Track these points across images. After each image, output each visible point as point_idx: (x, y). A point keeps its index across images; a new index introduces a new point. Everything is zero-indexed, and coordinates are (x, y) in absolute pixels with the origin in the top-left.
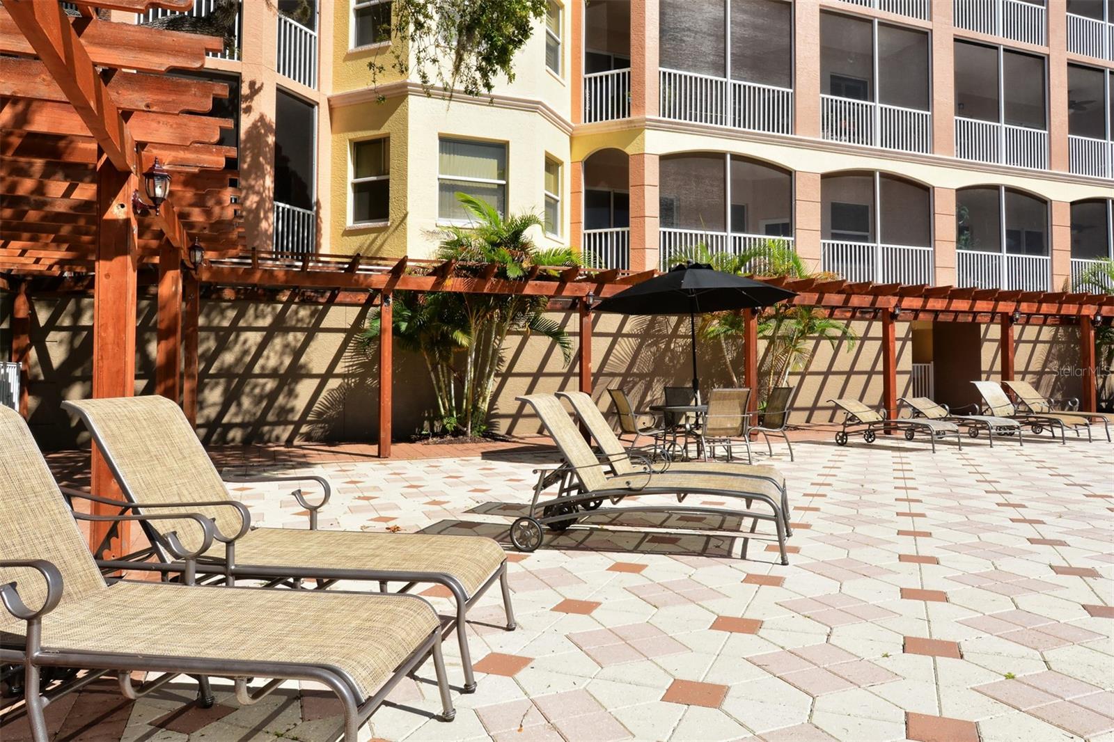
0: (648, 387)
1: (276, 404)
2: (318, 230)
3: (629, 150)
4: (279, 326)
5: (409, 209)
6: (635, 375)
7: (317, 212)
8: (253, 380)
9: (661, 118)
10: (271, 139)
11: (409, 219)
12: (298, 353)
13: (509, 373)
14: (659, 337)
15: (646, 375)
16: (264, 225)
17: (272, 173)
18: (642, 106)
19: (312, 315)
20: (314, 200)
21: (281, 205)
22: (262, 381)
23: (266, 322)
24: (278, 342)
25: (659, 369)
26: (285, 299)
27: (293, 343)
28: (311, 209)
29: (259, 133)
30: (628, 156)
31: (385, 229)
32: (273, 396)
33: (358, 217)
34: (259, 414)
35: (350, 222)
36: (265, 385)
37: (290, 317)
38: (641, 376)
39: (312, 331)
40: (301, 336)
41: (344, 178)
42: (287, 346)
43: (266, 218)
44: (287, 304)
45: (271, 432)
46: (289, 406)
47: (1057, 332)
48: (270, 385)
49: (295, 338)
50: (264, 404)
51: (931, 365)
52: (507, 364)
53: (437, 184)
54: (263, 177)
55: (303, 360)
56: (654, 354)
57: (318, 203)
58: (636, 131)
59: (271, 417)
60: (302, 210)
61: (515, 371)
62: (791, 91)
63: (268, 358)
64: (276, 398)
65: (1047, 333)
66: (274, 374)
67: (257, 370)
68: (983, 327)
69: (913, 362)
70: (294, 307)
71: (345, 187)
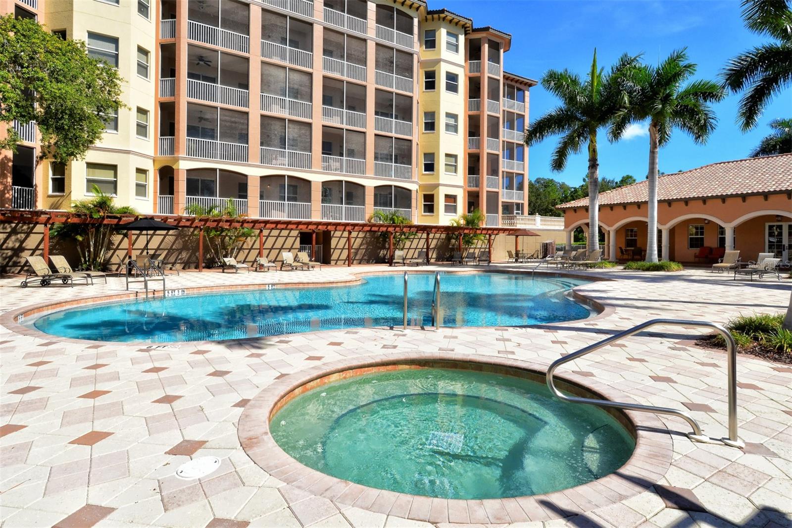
0: (180, 253)
1: (13, 260)
2: (36, 195)
3: (174, 167)
4: (14, 232)
5: (72, 189)
6: (174, 249)
7: (35, 189)
8: (3, 251)
9: (187, 156)
10: (10, 164)
11: (72, 193)
12: (22, 242)
13: (117, 248)
14: (185, 236)
15: (179, 249)
16: (7, 195)
17: (11, 176)
18: (178, 151)
19: (28, 228)
20: (34, 184)
21: (16, 187)
22: (6, 251)
23: (9, 230)
24: (13, 238)
25: (185, 247)
26: (16, 222)
27: (20, 238)
28: (33, 187)
29: (5, 163)
30: (173, 169)
31: (63, 196)
32: (11, 257)
33: (54, 191)
34: (5, 263)
35: (50, 192)
36: (7, 254)
37: (19, 229)
38: (177, 250)
39: (28, 234)
40: (23, 236)
41: (48, 176)
42: (17, 239)
43: (8, 193)
44: (17, 224)
45: (10, 270)
46: (18, 261)
47: (366, 234)
48: (10, 253)
49: (21, 236)
50: (7, 260)
51: (322, 246)
52: (116, 245)
53: (86, 180)
54: (7, 178)
55: (24, 245)
56: (183, 242)
57: (36, 185)
58: (177, 160)
59: (11, 264)
60: (27, 189)
61: (119, 248)
62: (247, 145)
63: (8, 243)
64: (12, 258)
65: (361, 235)
66: (12, 249)
67: (4, 247)
68: (332, 233)
69: (300, 244)
70: (20, 225)
71: (48, 179)
